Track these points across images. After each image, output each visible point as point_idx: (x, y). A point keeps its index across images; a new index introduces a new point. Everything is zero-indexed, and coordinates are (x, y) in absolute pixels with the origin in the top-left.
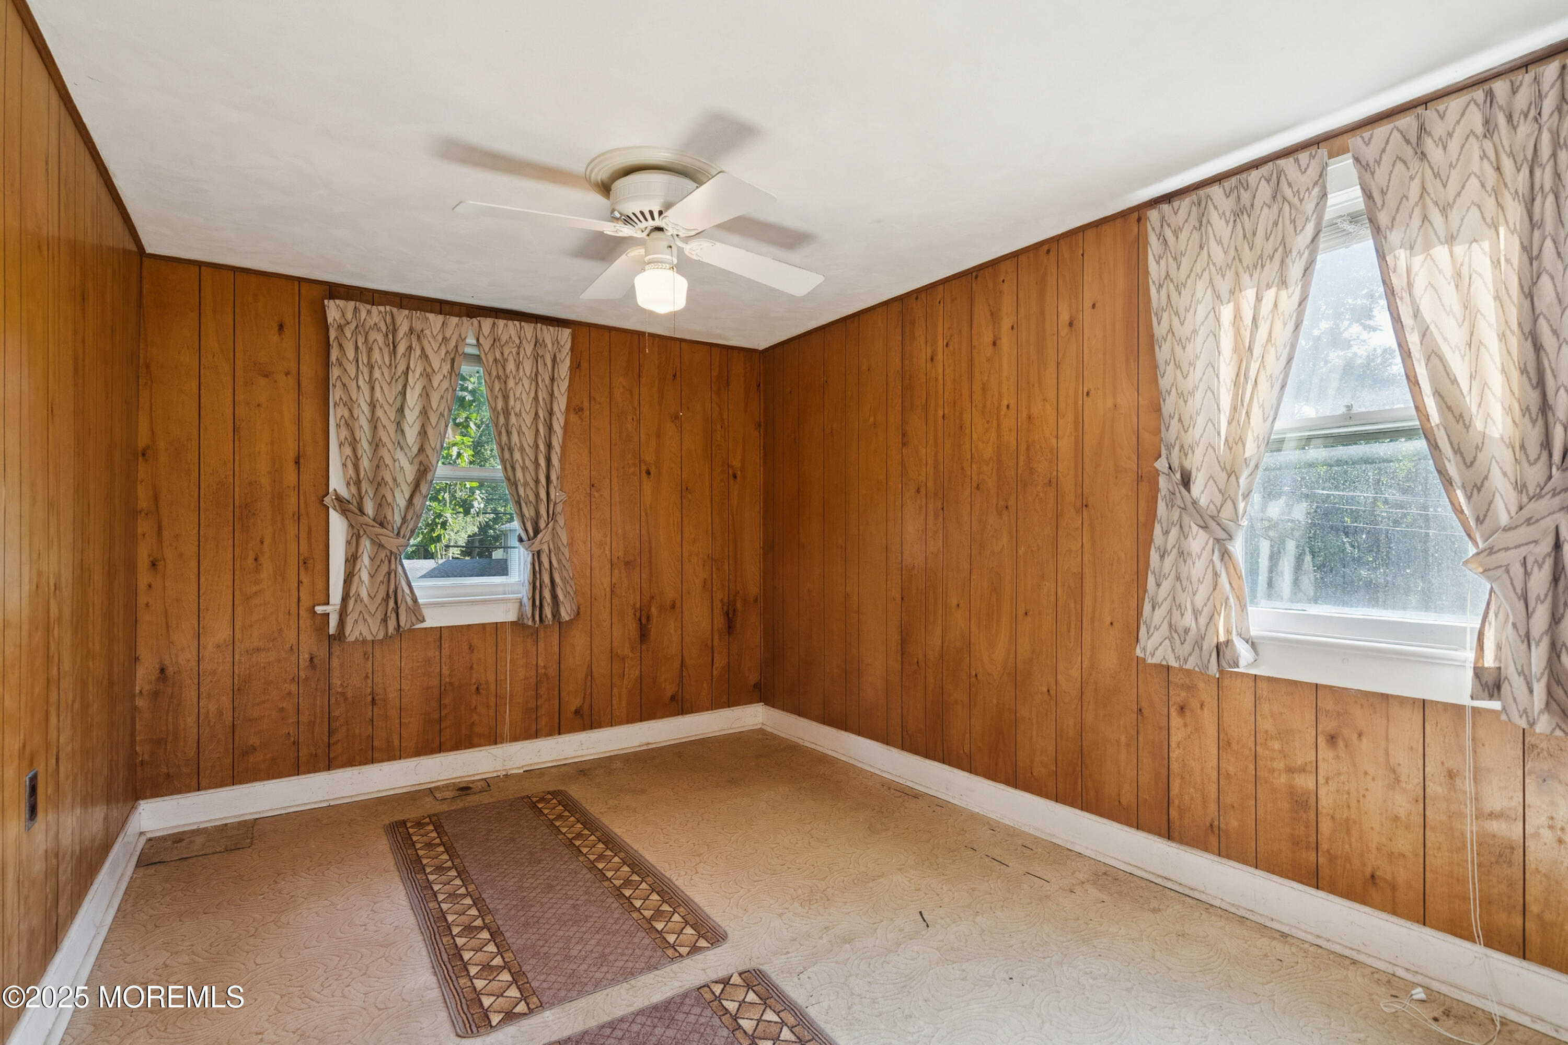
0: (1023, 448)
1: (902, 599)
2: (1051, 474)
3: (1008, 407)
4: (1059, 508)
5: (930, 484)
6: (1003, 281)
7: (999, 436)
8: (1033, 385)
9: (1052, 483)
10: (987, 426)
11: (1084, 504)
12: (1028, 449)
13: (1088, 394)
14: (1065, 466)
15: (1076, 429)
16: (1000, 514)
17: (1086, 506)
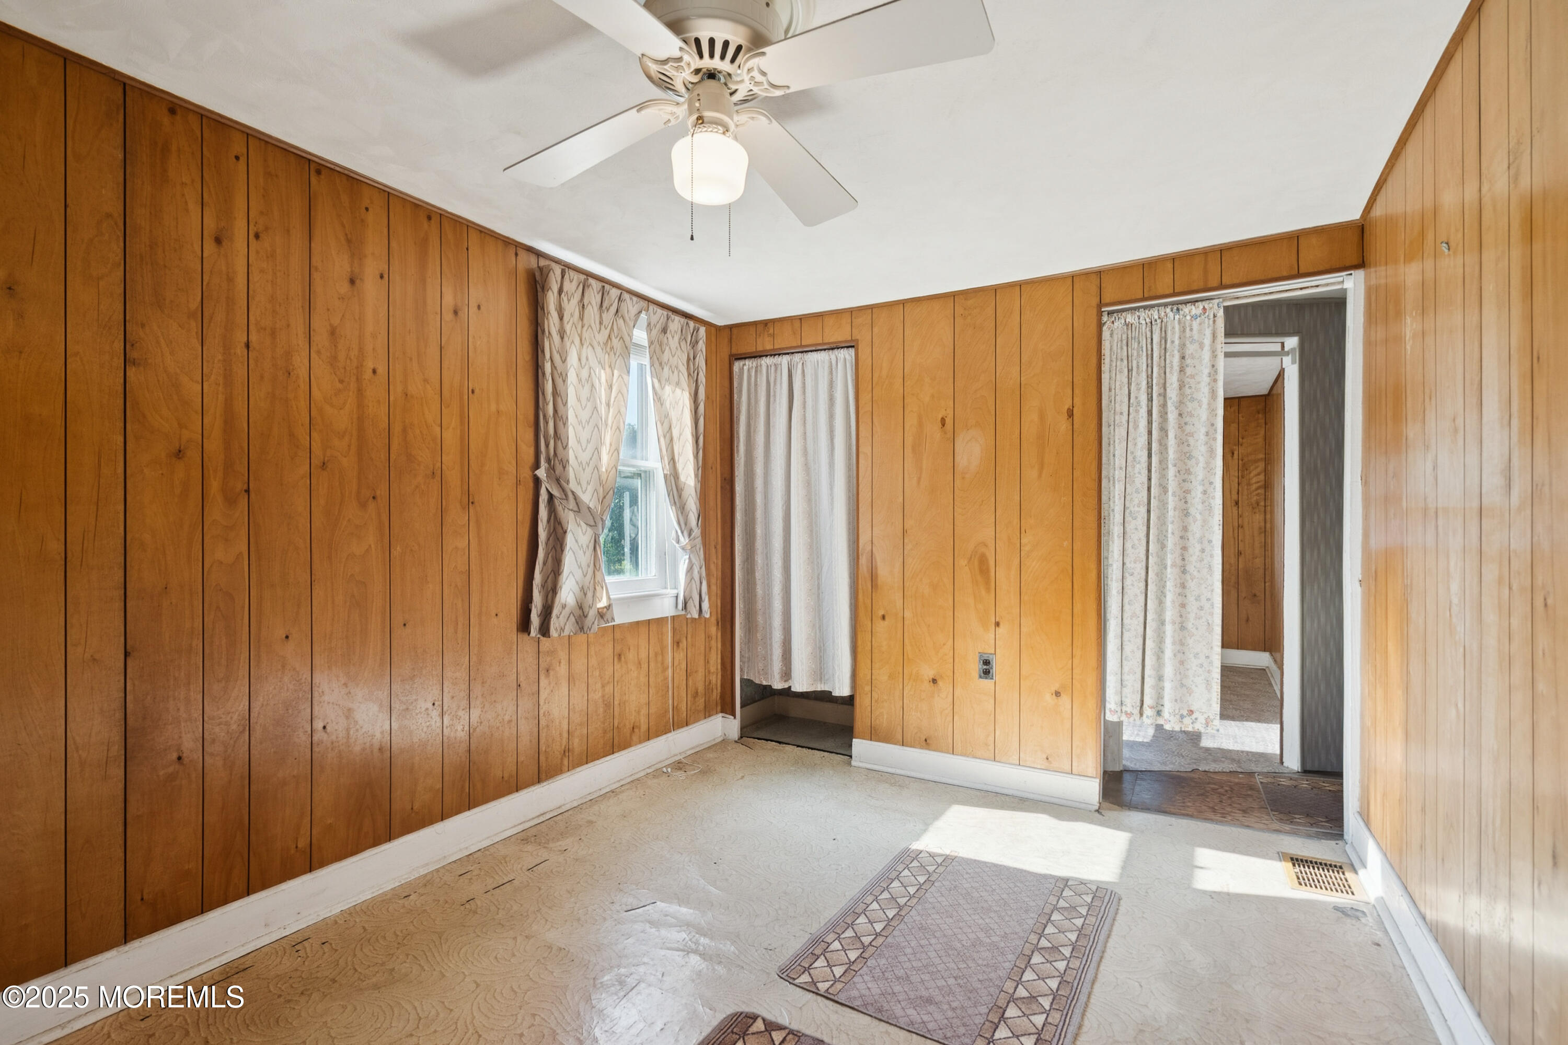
0: (397, 429)
1: (126, 654)
2: (434, 465)
3: (374, 371)
4: (444, 504)
5: (214, 446)
6: (367, 209)
7: (360, 405)
8: (411, 359)
9: (437, 475)
10: (339, 386)
11: (471, 501)
12: (405, 430)
13: (473, 392)
14: (451, 458)
15: (462, 423)
16: (363, 505)
17: (472, 503)
